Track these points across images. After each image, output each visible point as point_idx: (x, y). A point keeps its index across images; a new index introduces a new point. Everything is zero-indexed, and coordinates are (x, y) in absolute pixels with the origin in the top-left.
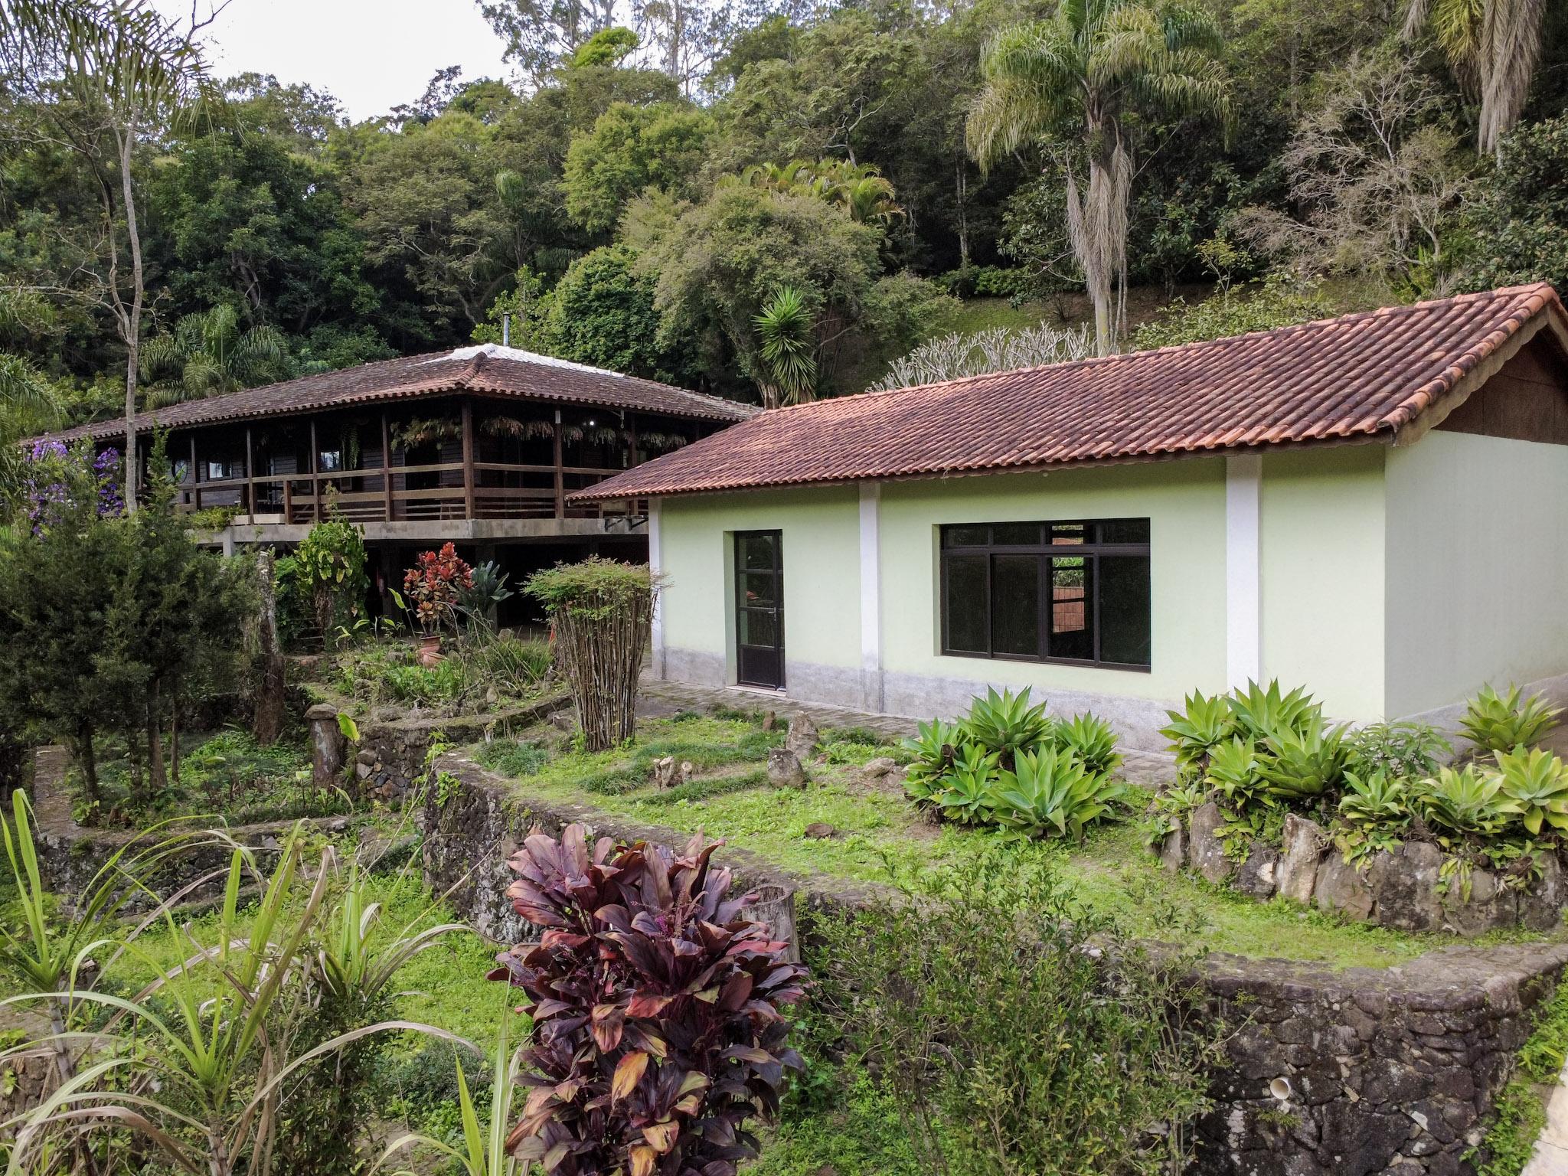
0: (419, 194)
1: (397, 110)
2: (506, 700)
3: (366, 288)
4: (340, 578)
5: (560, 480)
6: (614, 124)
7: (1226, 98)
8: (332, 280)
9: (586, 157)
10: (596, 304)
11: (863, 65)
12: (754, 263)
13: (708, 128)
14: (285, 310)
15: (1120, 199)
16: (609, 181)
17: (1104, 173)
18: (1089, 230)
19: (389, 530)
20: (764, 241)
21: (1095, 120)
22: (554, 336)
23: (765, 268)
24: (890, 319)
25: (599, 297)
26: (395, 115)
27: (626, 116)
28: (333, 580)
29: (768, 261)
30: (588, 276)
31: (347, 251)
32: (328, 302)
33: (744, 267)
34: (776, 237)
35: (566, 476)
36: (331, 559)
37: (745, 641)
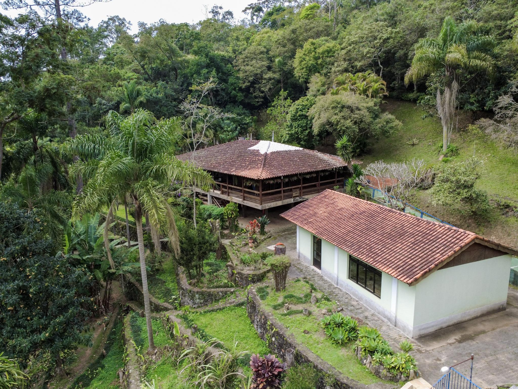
0: (254, 68)
1: (250, 5)
2: (264, 266)
3: (240, 94)
4: (233, 216)
5: (282, 191)
6: (308, 47)
7: (491, 68)
8: (231, 92)
9: (300, 59)
10: (299, 118)
11: (381, 41)
12: (338, 122)
13: (336, 49)
14: (218, 101)
15: (454, 97)
16: (306, 67)
17: (448, 90)
18: (443, 105)
19: (244, 203)
20: (342, 114)
21: (448, 72)
22: (288, 125)
23: (341, 123)
24: (379, 131)
25: (300, 116)
26: (249, 7)
27: (313, 44)
28: (231, 217)
29: (342, 121)
30: (297, 109)
31: (235, 83)
32: (230, 98)
33: (335, 123)
34: (346, 112)
35: (284, 190)
36: (231, 213)
37: (315, 257)
